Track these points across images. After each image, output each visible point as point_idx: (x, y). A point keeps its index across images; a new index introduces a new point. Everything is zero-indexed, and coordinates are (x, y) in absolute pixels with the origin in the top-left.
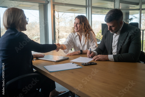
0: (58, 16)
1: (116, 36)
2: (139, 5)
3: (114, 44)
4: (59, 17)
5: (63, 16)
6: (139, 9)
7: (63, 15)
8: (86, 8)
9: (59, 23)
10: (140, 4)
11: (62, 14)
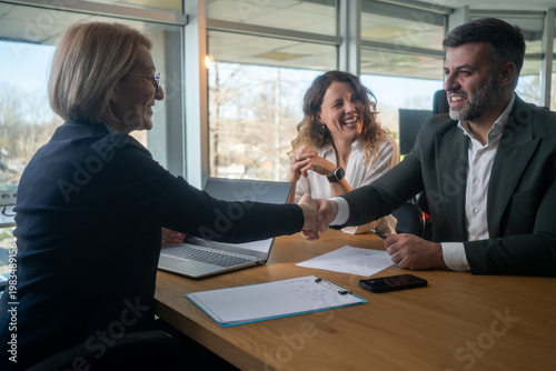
0: (217, 79)
1: (480, 153)
2: (540, 38)
3: (475, 188)
4: (221, 82)
5: (236, 78)
6: (541, 56)
7: (233, 75)
8: (338, 47)
9: (219, 105)
10: (545, 37)
11: (231, 72)
